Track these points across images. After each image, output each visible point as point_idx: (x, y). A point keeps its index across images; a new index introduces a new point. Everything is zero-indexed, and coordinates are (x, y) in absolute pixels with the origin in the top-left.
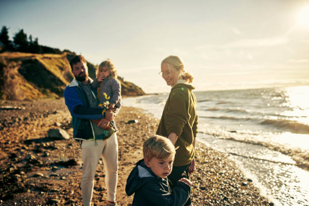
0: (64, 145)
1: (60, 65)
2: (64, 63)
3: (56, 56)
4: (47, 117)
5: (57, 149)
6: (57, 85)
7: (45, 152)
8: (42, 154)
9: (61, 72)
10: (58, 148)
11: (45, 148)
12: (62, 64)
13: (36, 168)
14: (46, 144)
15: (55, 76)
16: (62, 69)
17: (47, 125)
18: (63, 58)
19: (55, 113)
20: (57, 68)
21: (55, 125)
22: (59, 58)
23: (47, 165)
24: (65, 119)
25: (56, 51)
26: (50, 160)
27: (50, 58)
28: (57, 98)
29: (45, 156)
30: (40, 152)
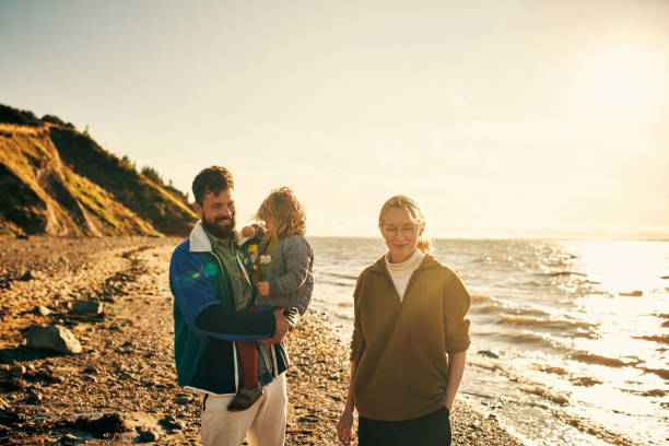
0: (75, 370)
1: (33, 154)
2: (44, 149)
3: (25, 130)
4: (8, 287)
5: (59, 381)
6: (23, 202)
7: (29, 390)
8: (22, 396)
9: (35, 171)
10: (62, 378)
11: (27, 377)
12: (38, 150)
13: (20, 438)
14: (28, 369)
15: (18, 180)
16: (36, 163)
17: (15, 312)
18: (40, 137)
19: (27, 277)
20: (25, 161)
21: (37, 311)
22: (33, 136)
23: (45, 429)
24: (57, 297)
25: (24, 118)
26: (51, 414)
27: (9, 135)
28: (20, 237)
29: (33, 400)
30: (18, 389)
